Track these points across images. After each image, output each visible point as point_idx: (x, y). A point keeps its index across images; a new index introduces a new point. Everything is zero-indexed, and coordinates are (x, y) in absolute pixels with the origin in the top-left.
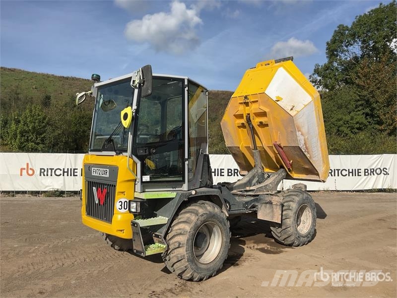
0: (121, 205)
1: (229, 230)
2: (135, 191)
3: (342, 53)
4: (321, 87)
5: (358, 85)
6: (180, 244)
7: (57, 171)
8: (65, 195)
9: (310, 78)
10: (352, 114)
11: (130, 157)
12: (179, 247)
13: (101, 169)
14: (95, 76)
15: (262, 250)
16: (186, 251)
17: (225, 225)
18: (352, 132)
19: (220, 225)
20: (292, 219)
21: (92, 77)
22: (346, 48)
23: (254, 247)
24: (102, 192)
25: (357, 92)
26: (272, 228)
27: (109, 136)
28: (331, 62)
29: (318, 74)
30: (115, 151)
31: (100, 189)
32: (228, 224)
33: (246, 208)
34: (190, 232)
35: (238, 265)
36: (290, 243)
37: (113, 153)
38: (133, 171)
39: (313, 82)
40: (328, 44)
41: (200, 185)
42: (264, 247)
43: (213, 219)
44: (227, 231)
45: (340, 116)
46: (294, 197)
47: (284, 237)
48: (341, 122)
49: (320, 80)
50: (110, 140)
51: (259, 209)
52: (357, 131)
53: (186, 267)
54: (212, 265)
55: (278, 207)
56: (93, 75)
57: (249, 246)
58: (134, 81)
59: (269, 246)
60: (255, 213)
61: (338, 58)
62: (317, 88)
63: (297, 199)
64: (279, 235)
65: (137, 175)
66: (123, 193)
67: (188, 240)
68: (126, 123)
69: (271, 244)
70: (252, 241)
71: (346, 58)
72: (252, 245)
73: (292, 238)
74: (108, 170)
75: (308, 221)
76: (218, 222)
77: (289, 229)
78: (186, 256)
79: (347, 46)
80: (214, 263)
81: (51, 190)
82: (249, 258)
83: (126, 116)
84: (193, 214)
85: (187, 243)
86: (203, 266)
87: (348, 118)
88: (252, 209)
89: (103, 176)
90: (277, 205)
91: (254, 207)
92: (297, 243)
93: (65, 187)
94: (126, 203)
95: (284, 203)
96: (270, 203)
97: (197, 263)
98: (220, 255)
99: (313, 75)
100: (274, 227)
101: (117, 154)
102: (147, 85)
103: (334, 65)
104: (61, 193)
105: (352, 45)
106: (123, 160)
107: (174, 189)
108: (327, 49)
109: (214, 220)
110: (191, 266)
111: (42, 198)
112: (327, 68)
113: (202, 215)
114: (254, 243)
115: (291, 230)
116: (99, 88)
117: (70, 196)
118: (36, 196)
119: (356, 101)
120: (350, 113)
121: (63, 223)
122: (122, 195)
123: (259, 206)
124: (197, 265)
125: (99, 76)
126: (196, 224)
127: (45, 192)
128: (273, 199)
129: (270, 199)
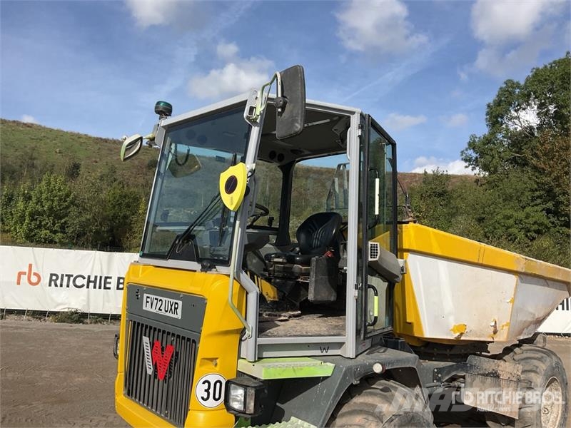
0: (207, 391)
2: (239, 357)
3: (510, 120)
4: (477, 168)
5: (535, 168)
7: (77, 280)
8: (88, 321)
9: (462, 155)
10: (528, 209)
11: (234, 278)
13: (164, 299)
14: (162, 104)
18: (527, 236)
20: (536, 410)
21: (156, 108)
22: (516, 114)
24: (162, 349)
25: (535, 178)
27: (186, 228)
28: (493, 133)
29: (473, 149)
30: (199, 260)
31: (158, 344)
33: (439, 380)
37: (196, 266)
38: (239, 309)
39: (466, 160)
40: (489, 106)
45: (509, 212)
46: (536, 363)
48: (511, 221)
49: (477, 158)
50: (188, 236)
51: (468, 386)
52: (535, 235)
56: (158, 103)
58: (252, 109)
61: (504, 126)
62: (472, 170)
63: (542, 367)
65: (246, 319)
66: (212, 360)
68: (231, 201)
71: (516, 128)
74: (180, 303)
75: (555, 410)
79: (516, 111)
81: (66, 310)
83: (231, 185)
87: (521, 215)
89: (167, 314)
90: (509, 380)
93: (89, 308)
94: (218, 384)
96: (495, 375)
99: (467, 150)
101: (205, 269)
102: (292, 111)
103: (498, 137)
104: (80, 317)
105: (524, 109)
106: (217, 284)
108: (487, 114)
111: (49, 323)
112: (488, 141)
116: (170, 129)
117: (96, 322)
118: (40, 319)
119: (532, 190)
120: (524, 208)
121: (80, 379)
122: (211, 365)
123: (468, 379)
125: (171, 106)
127: (54, 313)
128: (500, 368)
129: (493, 367)
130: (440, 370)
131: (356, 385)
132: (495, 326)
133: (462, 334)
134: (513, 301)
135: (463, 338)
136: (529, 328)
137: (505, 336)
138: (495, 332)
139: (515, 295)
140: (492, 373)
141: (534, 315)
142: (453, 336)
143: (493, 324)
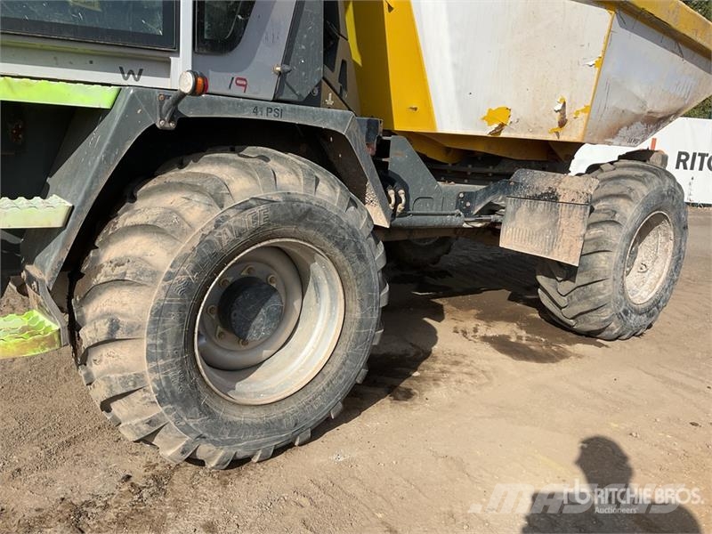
1: (376, 277)
6: (115, 326)
12: (110, 340)
15: (502, 344)
16: (150, 358)
17: (361, 257)
19: (340, 257)
20: (615, 255)
23: (475, 330)
26: (541, 279)
32: (378, 255)
33: (467, 212)
34: (170, 276)
35: (408, 395)
36: (595, 328)
41: (279, 90)
42: (507, 334)
43: (302, 229)
44: (370, 285)
46: (632, 183)
47: (578, 309)
51: (508, 217)
53: (150, 422)
54: (291, 407)
55: (578, 211)
57: (461, 326)
59: (523, 333)
60: (493, 231)
63: (642, 190)
64: (562, 301)
67: (159, 313)
69: (529, 326)
70: (474, 312)
72: (470, 324)
73: (606, 314)
75: (658, 267)
76: (329, 244)
77: (601, 285)
78: (149, 377)
80: (304, 399)
82: (454, 369)
84: (196, 197)
85: (154, 322)
86: (247, 412)
88: (484, 218)
90: (573, 204)
91: (493, 212)
92: (615, 328)
95: (597, 200)
96: (551, 197)
97: (214, 405)
98: (332, 369)
100: (551, 275)
109: (312, 232)
110: (178, 418)
113: (245, 207)
114: (480, 317)
115: (605, 290)
123: (510, 208)
124: (211, 414)
126: (205, 241)
128: (562, 185)
129: (551, 184)
130: (469, 196)
131: (164, 131)
132: (562, 111)
133: (502, 126)
134: (601, 63)
135: (503, 134)
136: (633, 128)
137: (580, 131)
138: (562, 124)
139: (604, 52)
140: (547, 194)
141: (644, 103)
142: (485, 130)
143: (559, 107)
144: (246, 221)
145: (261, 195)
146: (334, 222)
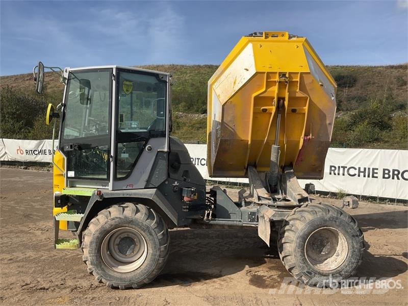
16: (89, 253)
34: (94, 234)
41: (146, 185)
43: (130, 225)
51: (259, 224)
54: (129, 276)
55: (268, 225)
67: (91, 243)
75: (343, 254)
78: (89, 258)
80: (133, 274)
85: (90, 245)
86: (116, 273)
97: (105, 269)
107: (104, 188)
109: (134, 226)
113: (113, 219)
124: (105, 271)
144: (113, 222)
145: (118, 216)
146: (140, 224)
